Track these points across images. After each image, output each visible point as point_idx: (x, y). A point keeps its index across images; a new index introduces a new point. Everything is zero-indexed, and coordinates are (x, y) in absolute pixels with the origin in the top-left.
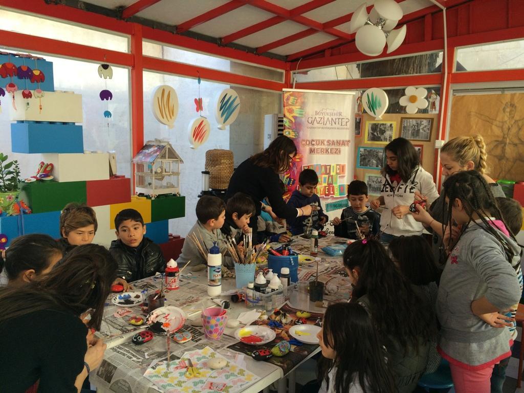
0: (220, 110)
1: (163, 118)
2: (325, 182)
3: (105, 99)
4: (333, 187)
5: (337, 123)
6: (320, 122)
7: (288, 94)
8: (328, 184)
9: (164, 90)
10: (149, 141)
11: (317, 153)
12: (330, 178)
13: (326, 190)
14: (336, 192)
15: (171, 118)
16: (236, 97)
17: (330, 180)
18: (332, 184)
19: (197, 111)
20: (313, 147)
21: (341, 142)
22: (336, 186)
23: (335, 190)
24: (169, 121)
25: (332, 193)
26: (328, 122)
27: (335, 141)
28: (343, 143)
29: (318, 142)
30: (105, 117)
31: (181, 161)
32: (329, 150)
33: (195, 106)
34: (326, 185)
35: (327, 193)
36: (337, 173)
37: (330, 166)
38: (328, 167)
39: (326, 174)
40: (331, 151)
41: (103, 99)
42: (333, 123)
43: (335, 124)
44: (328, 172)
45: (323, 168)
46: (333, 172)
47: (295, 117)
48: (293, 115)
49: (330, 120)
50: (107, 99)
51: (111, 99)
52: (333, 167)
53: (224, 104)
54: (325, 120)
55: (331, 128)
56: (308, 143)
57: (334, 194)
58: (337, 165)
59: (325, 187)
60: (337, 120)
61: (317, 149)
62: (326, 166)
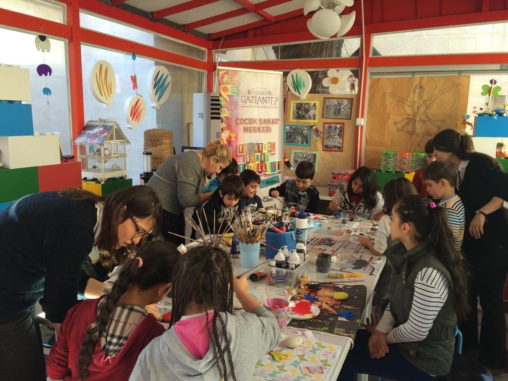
0: (154, 88)
1: (102, 96)
2: (257, 160)
3: (43, 75)
4: (265, 165)
5: (267, 102)
6: (253, 101)
7: (223, 72)
8: (261, 162)
9: (101, 66)
10: (90, 121)
11: (250, 131)
12: (263, 155)
13: (259, 168)
14: (268, 169)
15: (109, 96)
16: (168, 75)
17: (263, 158)
18: (264, 162)
19: (134, 89)
20: (246, 126)
21: (271, 121)
22: (268, 163)
23: (268, 167)
24: (107, 99)
25: (264, 170)
26: (259, 101)
27: (267, 120)
28: (274, 122)
29: (250, 121)
30: (45, 94)
31: (128, 142)
32: (261, 129)
33: (132, 84)
34: (259, 162)
35: (260, 170)
36: (268, 151)
37: (262, 144)
38: (260, 145)
39: (259, 152)
40: (263, 129)
41: (40, 75)
42: (264, 102)
43: (266, 102)
44: (260, 150)
45: (256, 146)
46: (265, 149)
47: (230, 96)
48: (228, 93)
49: (262, 99)
50: (46, 75)
51: (50, 75)
52: (265, 145)
53: (158, 82)
54: (257, 98)
55: (262, 107)
56: (242, 122)
57: (266, 171)
58: (268, 143)
59: (258, 164)
60: (268, 99)
61: (250, 128)
62: (258, 144)
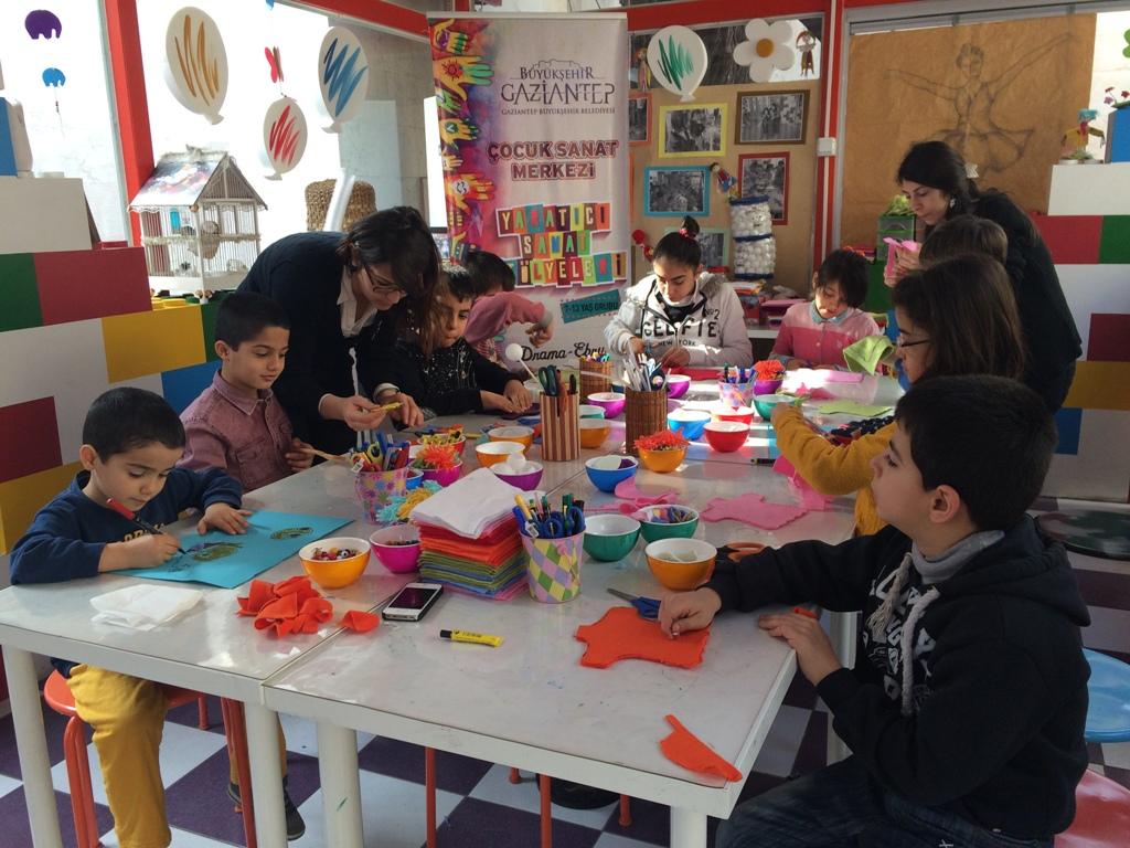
0: (326, 81)
2: (555, 249)
4: (579, 262)
5: (581, 96)
6: (536, 98)
7: (443, 26)
8: (564, 254)
11: (531, 176)
12: (570, 237)
13: (561, 270)
14: (587, 274)
16: (358, 50)
17: (570, 243)
18: (575, 254)
20: (519, 162)
21: (595, 147)
22: (587, 259)
23: (585, 269)
26: (556, 96)
27: (580, 146)
28: (601, 149)
29: (531, 149)
32: (563, 169)
35: (563, 276)
36: (587, 227)
37: (568, 208)
38: (563, 212)
39: (559, 228)
40: (568, 170)
42: (570, 96)
43: (576, 99)
44: (563, 224)
45: (550, 214)
46: (577, 222)
47: (467, 88)
48: (461, 80)
49: (562, 89)
52: (576, 210)
53: (333, 67)
54: (550, 89)
55: (564, 112)
56: (506, 151)
57: (581, 278)
58: (586, 205)
59: (558, 261)
60: (581, 89)
61: (530, 167)
62: (556, 210)
